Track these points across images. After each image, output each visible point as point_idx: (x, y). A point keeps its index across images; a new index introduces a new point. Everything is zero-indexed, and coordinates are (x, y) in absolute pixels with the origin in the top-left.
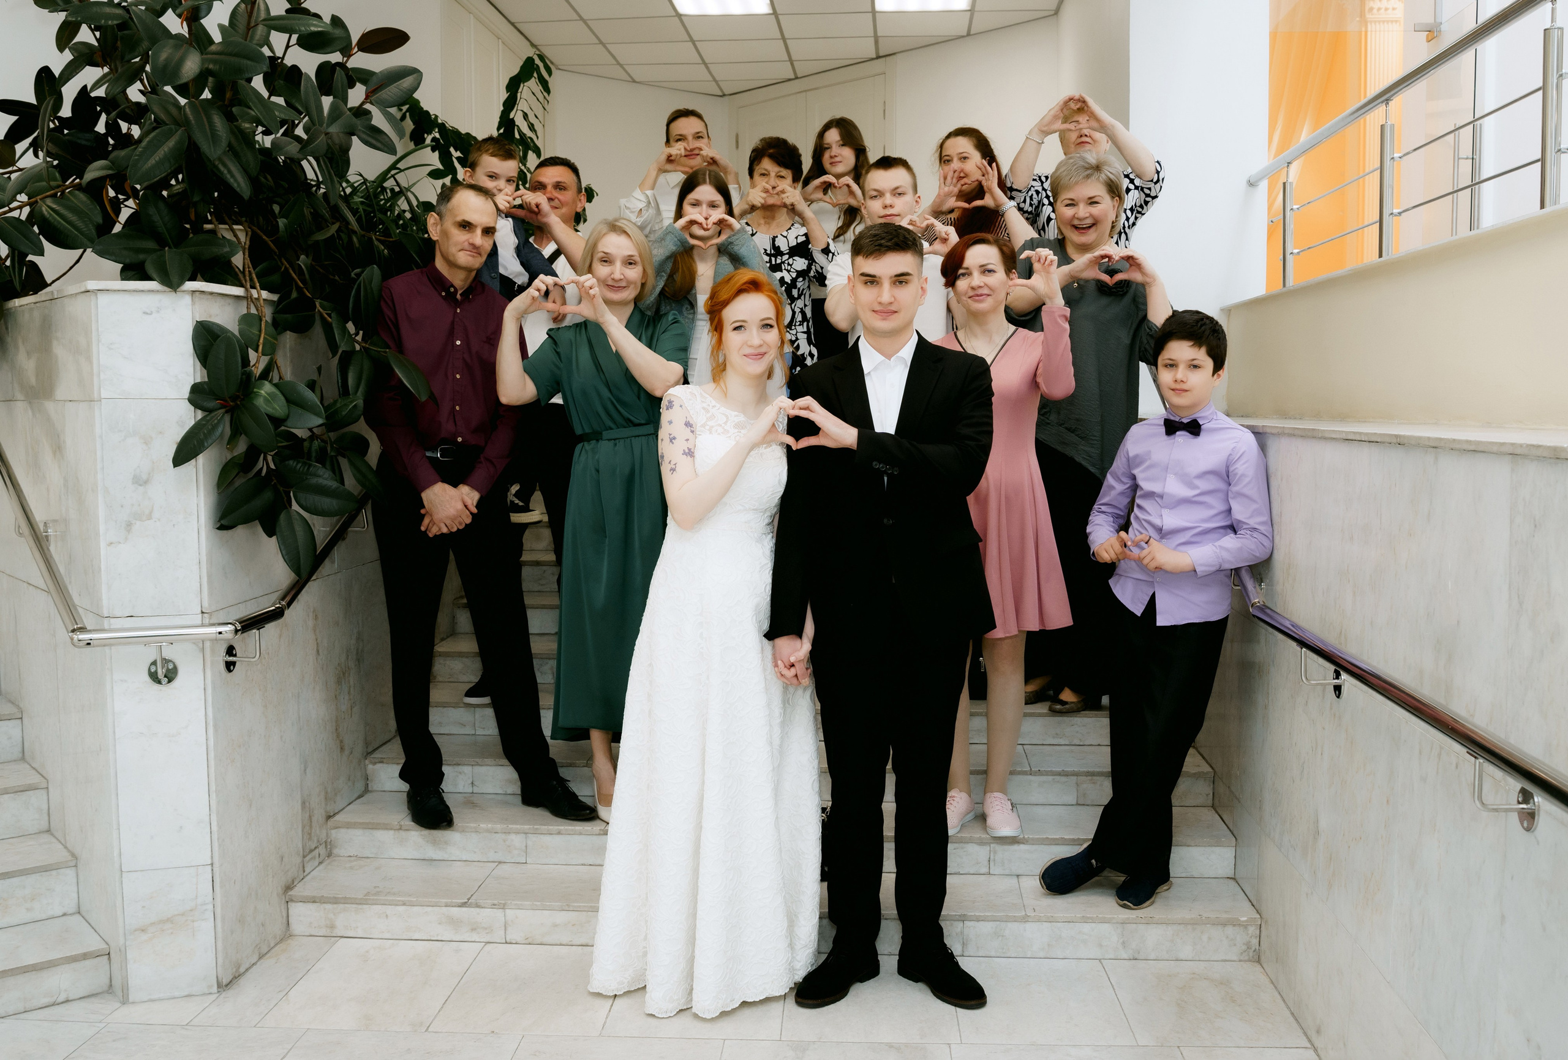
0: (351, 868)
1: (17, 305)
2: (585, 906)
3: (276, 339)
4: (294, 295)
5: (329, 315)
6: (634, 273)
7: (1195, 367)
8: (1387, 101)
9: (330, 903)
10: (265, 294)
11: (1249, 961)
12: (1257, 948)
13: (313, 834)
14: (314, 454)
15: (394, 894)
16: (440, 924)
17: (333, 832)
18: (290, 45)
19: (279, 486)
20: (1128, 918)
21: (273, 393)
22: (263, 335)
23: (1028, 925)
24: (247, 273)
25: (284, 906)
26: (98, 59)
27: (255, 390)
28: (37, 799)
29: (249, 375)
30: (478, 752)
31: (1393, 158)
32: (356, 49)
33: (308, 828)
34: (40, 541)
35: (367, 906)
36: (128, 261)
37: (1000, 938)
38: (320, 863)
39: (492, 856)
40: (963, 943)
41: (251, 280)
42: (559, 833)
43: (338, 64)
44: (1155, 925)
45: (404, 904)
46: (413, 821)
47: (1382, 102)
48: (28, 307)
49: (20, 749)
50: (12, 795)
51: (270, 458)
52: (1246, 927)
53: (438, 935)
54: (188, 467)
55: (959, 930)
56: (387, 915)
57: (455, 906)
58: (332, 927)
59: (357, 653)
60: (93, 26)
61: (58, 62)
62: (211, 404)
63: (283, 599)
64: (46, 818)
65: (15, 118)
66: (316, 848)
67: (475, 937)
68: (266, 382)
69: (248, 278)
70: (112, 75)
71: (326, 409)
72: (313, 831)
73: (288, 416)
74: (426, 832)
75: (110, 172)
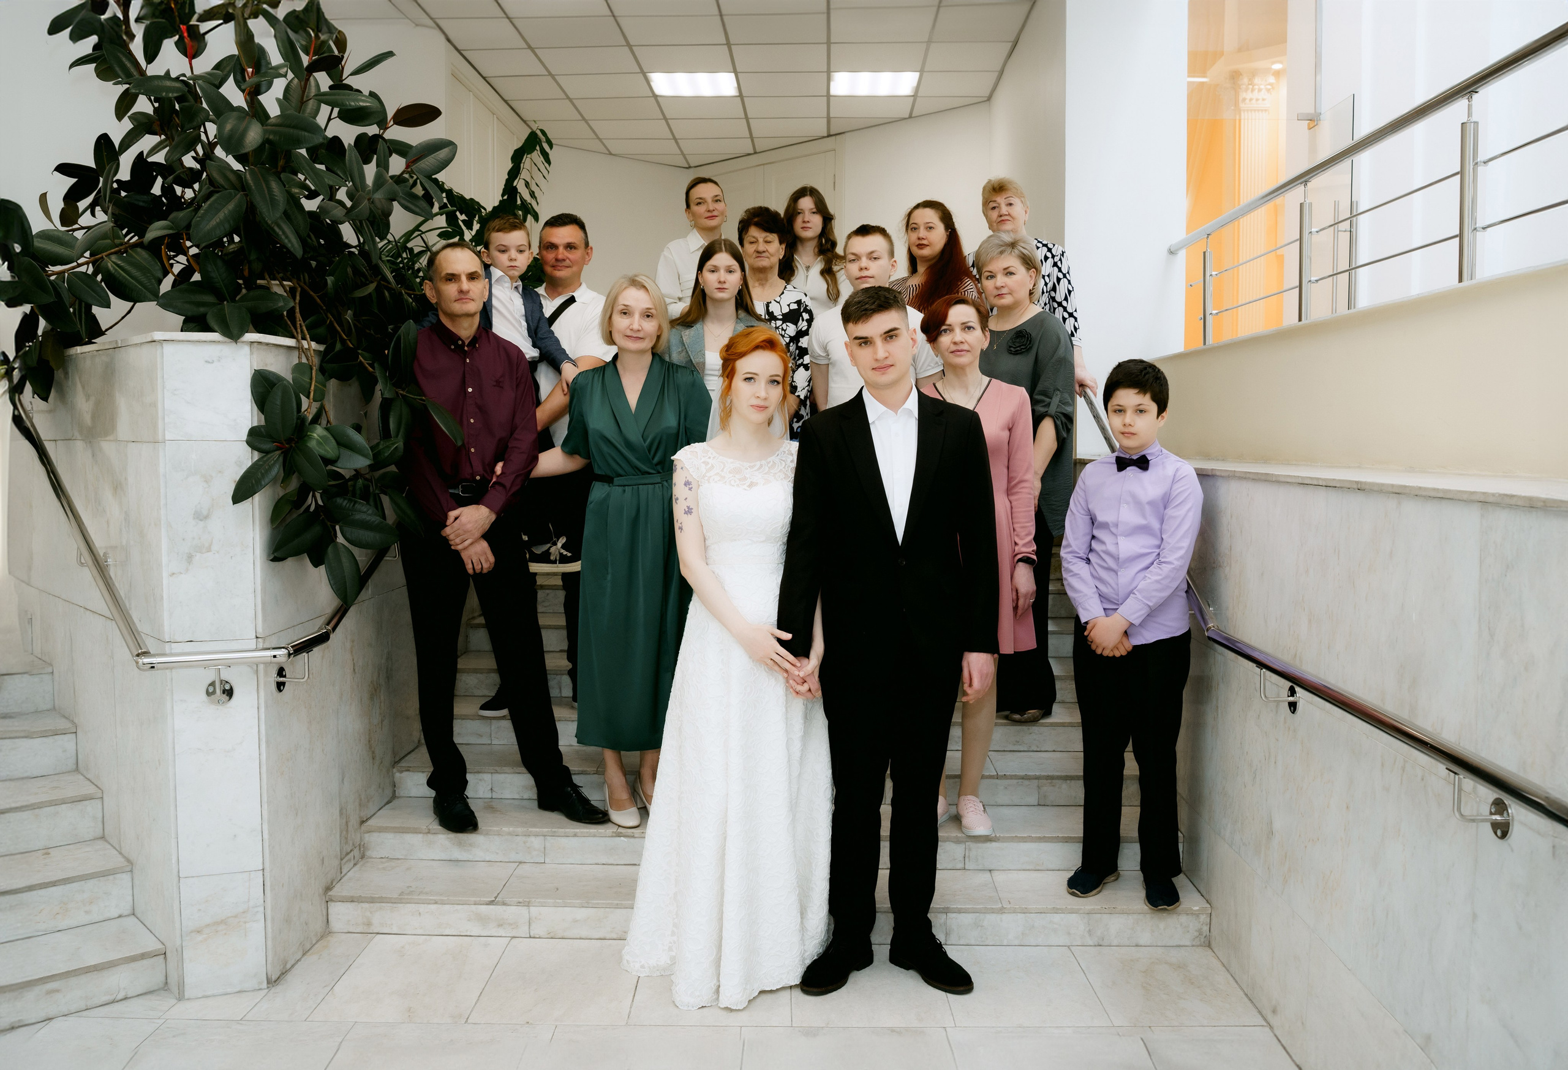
0: (384, 869)
1: (79, 352)
2: (603, 903)
3: (325, 386)
4: (338, 346)
5: (372, 366)
6: (650, 326)
7: (1141, 411)
8: (1306, 183)
9: (367, 902)
10: (313, 345)
11: (1201, 946)
12: (1208, 934)
13: (349, 838)
14: (358, 492)
15: (427, 893)
16: (469, 920)
17: (366, 835)
18: (332, 118)
19: (326, 521)
20: (1094, 909)
21: (325, 436)
22: (313, 383)
23: (1004, 916)
24: (298, 325)
25: (324, 905)
26: (156, 128)
27: (309, 433)
28: (92, 808)
29: (302, 420)
30: (499, 762)
31: (1311, 232)
32: (392, 123)
33: (344, 833)
34: (100, 567)
35: (402, 905)
36: (189, 314)
37: (980, 928)
38: (355, 864)
39: (514, 856)
40: (947, 933)
41: (302, 331)
42: (575, 835)
43: (375, 136)
44: (1117, 915)
45: (436, 903)
46: (441, 825)
47: (1301, 183)
48: (90, 354)
49: (75, 762)
50: (69, 805)
51: (318, 495)
52: (1198, 915)
53: (467, 931)
54: (246, 505)
55: (942, 921)
56: (420, 913)
57: (483, 904)
58: (369, 924)
59: (387, 671)
60: (152, 98)
61: (118, 131)
62: (267, 446)
63: (328, 624)
64: (101, 826)
65: (73, 180)
66: (351, 851)
67: (502, 932)
68: (318, 426)
69: (299, 330)
70: (167, 142)
71: (372, 448)
72: (349, 835)
73: (338, 458)
74: (452, 835)
75: (171, 232)
